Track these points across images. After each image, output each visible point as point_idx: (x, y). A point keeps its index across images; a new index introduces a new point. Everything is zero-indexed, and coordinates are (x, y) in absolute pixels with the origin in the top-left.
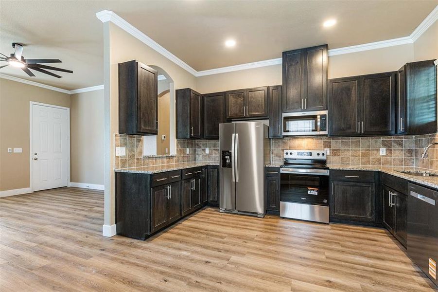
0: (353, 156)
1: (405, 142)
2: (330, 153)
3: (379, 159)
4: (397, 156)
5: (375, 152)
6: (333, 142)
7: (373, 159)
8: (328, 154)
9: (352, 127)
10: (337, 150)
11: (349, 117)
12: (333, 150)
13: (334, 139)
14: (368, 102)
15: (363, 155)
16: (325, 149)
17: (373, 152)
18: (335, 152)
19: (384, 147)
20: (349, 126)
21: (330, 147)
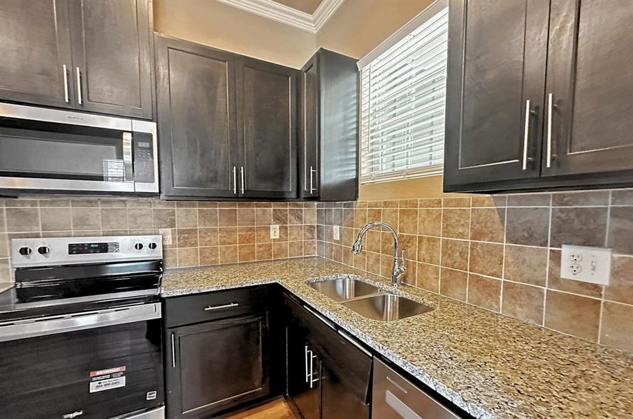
0: (224, 243)
1: (305, 213)
2: (174, 239)
3: (270, 246)
4: (294, 239)
5: (263, 233)
6: (179, 212)
7: (260, 246)
8: (169, 242)
9: (219, 178)
10: (189, 232)
11: (213, 151)
12: (181, 232)
13: (181, 206)
14: (251, 122)
15: (244, 240)
16: (161, 231)
17: (260, 233)
18: (186, 236)
19: (277, 223)
20: (211, 175)
21: (172, 224)
